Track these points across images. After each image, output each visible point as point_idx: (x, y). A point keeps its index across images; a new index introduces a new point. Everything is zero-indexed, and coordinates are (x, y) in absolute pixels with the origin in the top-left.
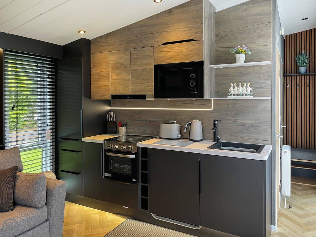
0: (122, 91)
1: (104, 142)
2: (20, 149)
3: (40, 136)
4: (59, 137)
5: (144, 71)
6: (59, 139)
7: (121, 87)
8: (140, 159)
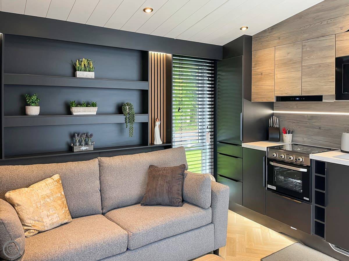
0: (289, 92)
1: (267, 150)
2: (185, 149)
3: (200, 138)
4: (218, 140)
5: (320, 66)
6: (218, 143)
7: (288, 87)
8: (314, 174)
